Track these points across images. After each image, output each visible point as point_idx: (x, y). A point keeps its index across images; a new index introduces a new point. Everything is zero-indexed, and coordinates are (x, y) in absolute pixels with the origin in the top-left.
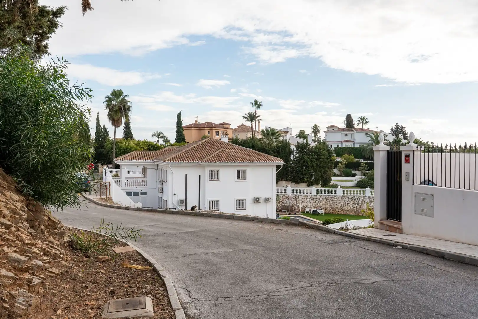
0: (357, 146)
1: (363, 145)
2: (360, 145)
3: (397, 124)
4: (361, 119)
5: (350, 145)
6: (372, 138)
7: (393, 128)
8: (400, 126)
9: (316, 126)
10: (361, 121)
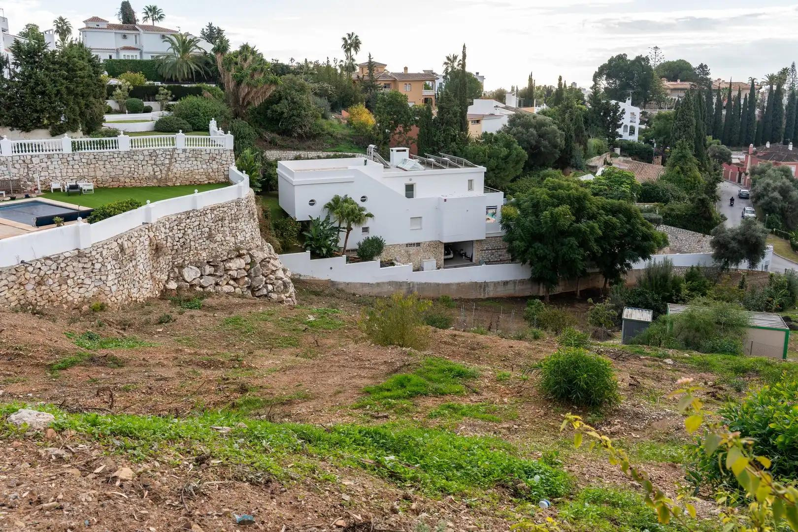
0: (147, 57)
1: (159, 56)
2: (152, 57)
3: (210, 25)
4: (150, 10)
5: (135, 56)
6: (173, 44)
7: (205, 31)
8: (215, 28)
9: (61, 19)
10: (150, 14)
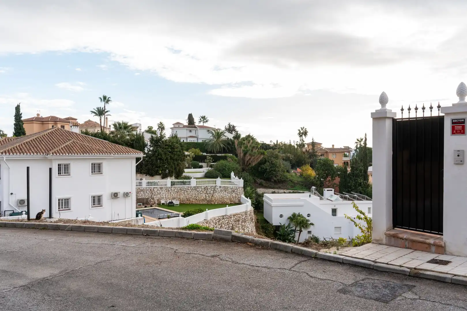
0: (200, 141)
1: (206, 140)
2: (202, 141)
3: (229, 124)
4: (202, 118)
5: (194, 140)
6: (213, 134)
7: (227, 127)
8: (232, 125)
9: (161, 123)
10: (202, 120)
